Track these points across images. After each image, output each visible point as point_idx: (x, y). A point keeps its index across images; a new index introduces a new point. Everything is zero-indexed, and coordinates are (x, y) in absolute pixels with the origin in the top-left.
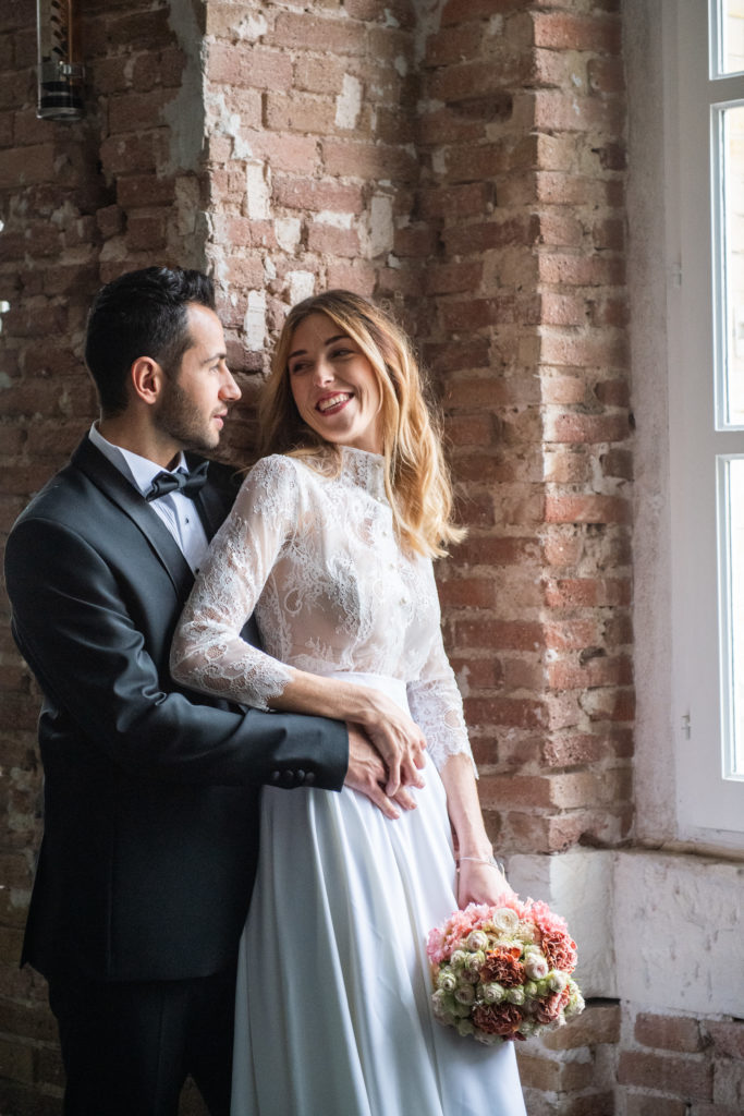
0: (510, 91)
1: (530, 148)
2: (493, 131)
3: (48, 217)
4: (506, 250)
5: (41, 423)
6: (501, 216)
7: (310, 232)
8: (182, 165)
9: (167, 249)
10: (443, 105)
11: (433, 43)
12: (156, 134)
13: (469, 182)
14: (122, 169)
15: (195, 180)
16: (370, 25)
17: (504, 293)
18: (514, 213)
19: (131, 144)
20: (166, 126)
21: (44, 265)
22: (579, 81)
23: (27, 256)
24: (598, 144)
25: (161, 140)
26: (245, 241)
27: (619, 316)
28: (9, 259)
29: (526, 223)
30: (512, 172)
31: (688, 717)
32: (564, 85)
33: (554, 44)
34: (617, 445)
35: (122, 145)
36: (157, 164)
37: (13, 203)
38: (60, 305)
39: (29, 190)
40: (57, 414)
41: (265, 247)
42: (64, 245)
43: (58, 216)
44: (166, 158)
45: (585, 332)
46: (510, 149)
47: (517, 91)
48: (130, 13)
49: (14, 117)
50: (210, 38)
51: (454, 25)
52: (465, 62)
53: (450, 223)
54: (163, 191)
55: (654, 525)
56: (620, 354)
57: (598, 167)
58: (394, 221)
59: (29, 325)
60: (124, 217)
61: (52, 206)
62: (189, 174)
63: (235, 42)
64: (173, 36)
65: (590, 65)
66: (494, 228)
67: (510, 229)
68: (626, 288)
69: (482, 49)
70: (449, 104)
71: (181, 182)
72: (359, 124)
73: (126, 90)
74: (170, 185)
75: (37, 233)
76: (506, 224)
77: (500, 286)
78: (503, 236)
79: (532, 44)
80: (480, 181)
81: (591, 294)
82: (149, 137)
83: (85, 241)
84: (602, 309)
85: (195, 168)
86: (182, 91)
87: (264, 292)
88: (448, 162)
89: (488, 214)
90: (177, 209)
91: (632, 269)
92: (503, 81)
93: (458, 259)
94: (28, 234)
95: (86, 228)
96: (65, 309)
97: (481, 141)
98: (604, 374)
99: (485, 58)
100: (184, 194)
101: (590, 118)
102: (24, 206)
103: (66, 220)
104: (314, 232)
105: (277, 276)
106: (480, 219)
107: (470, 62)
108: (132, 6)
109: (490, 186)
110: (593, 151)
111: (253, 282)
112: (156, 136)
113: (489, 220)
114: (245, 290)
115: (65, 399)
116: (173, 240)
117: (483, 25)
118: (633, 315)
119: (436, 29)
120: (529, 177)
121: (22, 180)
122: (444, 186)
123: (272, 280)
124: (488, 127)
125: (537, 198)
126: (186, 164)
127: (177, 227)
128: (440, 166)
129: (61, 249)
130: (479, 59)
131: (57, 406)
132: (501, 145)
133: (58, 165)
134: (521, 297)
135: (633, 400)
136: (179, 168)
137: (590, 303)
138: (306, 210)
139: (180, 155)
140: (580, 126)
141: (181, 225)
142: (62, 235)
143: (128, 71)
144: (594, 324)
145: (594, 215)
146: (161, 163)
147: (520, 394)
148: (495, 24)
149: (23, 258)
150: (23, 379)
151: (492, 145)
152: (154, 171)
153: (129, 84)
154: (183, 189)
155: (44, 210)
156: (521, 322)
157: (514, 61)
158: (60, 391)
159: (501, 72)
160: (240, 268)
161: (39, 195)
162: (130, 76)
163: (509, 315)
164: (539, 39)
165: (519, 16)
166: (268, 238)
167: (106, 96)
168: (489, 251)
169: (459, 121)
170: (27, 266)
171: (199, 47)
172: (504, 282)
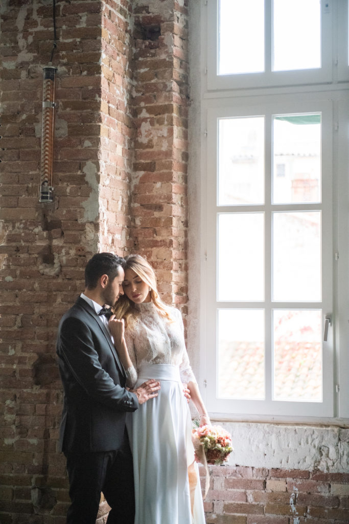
0: (163, 204)
1: (170, 221)
2: (157, 214)
3: (32, 230)
4: (161, 248)
5: (25, 292)
6: (159, 238)
7: (114, 240)
8: (89, 219)
9: (81, 243)
10: (139, 205)
11: (135, 187)
12: (78, 210)
13: (148, 228)
14: (63, 219)
15: (93, 225)
16: (124, 181)
17: (159, 260)
18: (164, 238)
19: (69, 212)
20: (83, 208)
21: (27, 244)
22: (180, 203)
23: (22, 241)
24: (183, 220)
25: (80, 212)
26: (104, 242)
27: (186, 269)
28: (14, 241)
29: (168, 241)
30: (163, 227)
31: (205, 381)
32: (177, 203)
33: (175, 192)
34: (185, 304)
35: (65, 211)
36: (79, 218)
37: (17, 225)
38: (36, 257)
39: (24, 221)
40: (33, 290)
42: (37, 239)
43: (37, 230)
44: (82, 217)
45: (180, 272)
46: (163, 220)
47: (165, 204)
48: (68, 174)
49: (18, 198)
50: (100, 185)
51: (144, 183)
52: (147, 194)
53: (140, 239)
54: (81, 227)
55: (195, 327)
56: (186, 279)
57: (183, 226)
58: (126, 238)
59: (22, 262)
60: (63, 233)
61: (34, 227)
62: (91, 223)
63: (104, 186)
64: (87, 183)
65: (182, 198)
66: (157, 241)
67: (162, 242)
68: (188, 260)
69: (154, 191)
70: (141, 205)
71: (88, 224)
72: (121, 209)
73: (67, 196)
74: (83, 225)
75: (26, 235)
76: (161, 241)
77: (158, 258)
78: (160, 244)
79: (171, 191)
80: (151, 228)
81: (181, 262)
82: (76, 211)
83: (46, 239)
84: (183, 266)
85: (94, 221)
86: (90, 199)
88: (141, 222)
89: (154, 237)
90: (85, 232)
91: (189, 255)
92: (161, 201)
93: (143, 249)
94: (23, 234)
95: (47, 234)
96: (37, 258)
97: (152, 217)
98: (183, 285)
99: (155, 193)
100: (89, 228)
101: (182, 213)
102: (22, 226)
103: (39, 232)
106: (152, 238)
107: (149, 194)
108: (70, 172)
109: (155, 229)
110: (182, 222)
112: (78, 211)
113: (154, 239)
115: (36, 285)
116: (84, 240)
117: (154, 184)
118: (189, 268)
119: (138, 183)
120: (169, 229)
121: (21, 218)
122: (139, 228)
124: (155, 213)
125: (172, 234)
126: (90, 220)
127: (85, 237)
128: (138, 222)
129: (36, 240)
130: (152, 194)
131: (33, 287)
132: (160, 218)
133: (37, 215)
134: (166, 262)
135: (189, 292)
136: (88, 220)
137: (180, 264)
138: (113, 234)
139: (88, 216)
140: (180, 215)
141: (87, 237)
142: (37, 236)
143: (68, 190)
144: (181, 271)
145: (182, 240)
146: (80, 219)
147: (165, 289)
148: (158, 185)
149: (20, 242)
150: (17, 279)
151: (157, 218)
152: (77, 220)
153: (68, 194)
154: (89, 227)
155: (31, 228)
156: (166, 269)
157: (164, 196)
158: (35, 283)
159: (160, 198)
161: (28, 223)
162: (69, 192)
163: (161, 266)
164: (173, 191)
165: (167, 183)
167: (58, 196)
168: (154, 248)
169: (145, 210)
170: (22, 244)
171: (98, 187)
172: (159, 257)
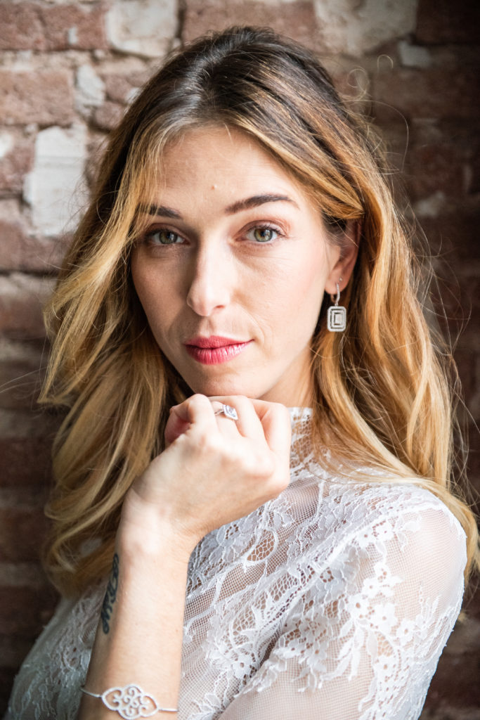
7: (192, 14)
26: (29, 40)
41: (79, 49)
87: (80, 129)
104: (200, 13)
105: (109, 97)
111: (51, 112)
114: (32, 128)
123: (95, 108)
160: (15, 89)
166: (82, 32)
